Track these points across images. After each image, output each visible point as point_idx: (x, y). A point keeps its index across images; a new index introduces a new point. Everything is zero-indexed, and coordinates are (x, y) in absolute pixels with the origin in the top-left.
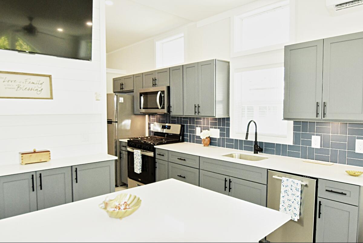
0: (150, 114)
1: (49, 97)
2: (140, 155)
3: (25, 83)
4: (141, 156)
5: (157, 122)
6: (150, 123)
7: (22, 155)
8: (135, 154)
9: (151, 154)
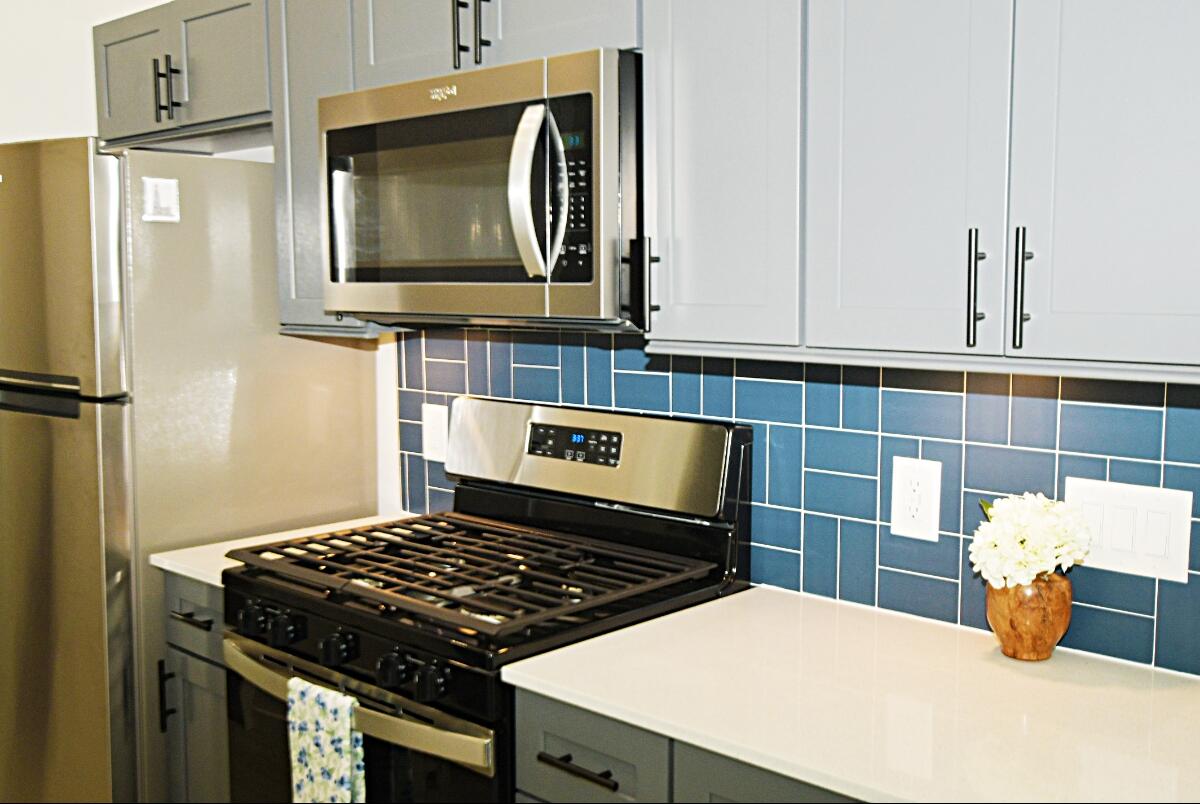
0: (412, 329)
2: (346, 744)
4: (360, 750)
5: (478, 389)
6: (420, 399)
8: (302, 729)
9: (471, 748)
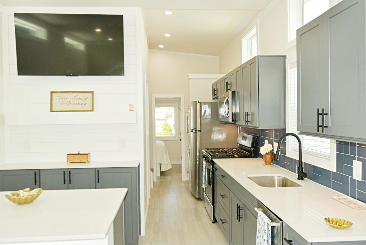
1: (91, 109)
3: (74, 99)
7: (68, 155)
